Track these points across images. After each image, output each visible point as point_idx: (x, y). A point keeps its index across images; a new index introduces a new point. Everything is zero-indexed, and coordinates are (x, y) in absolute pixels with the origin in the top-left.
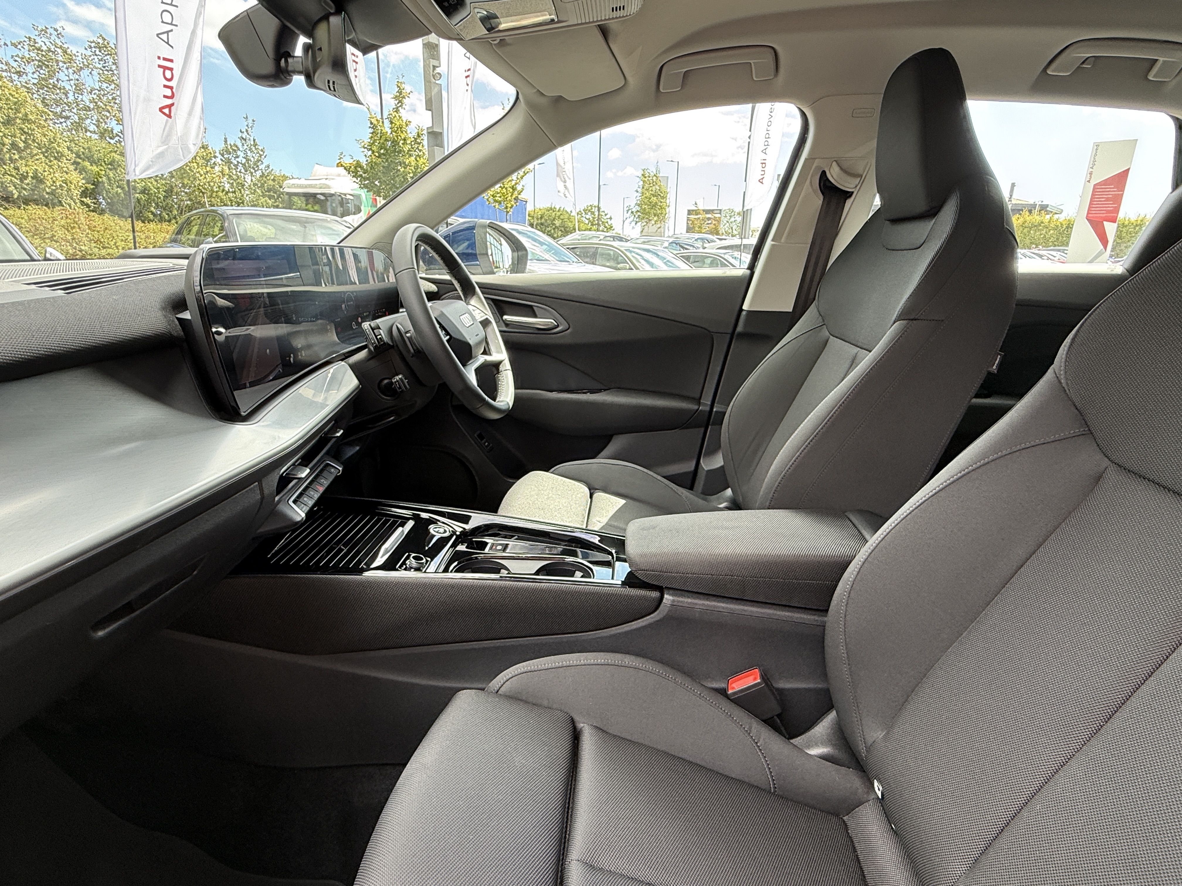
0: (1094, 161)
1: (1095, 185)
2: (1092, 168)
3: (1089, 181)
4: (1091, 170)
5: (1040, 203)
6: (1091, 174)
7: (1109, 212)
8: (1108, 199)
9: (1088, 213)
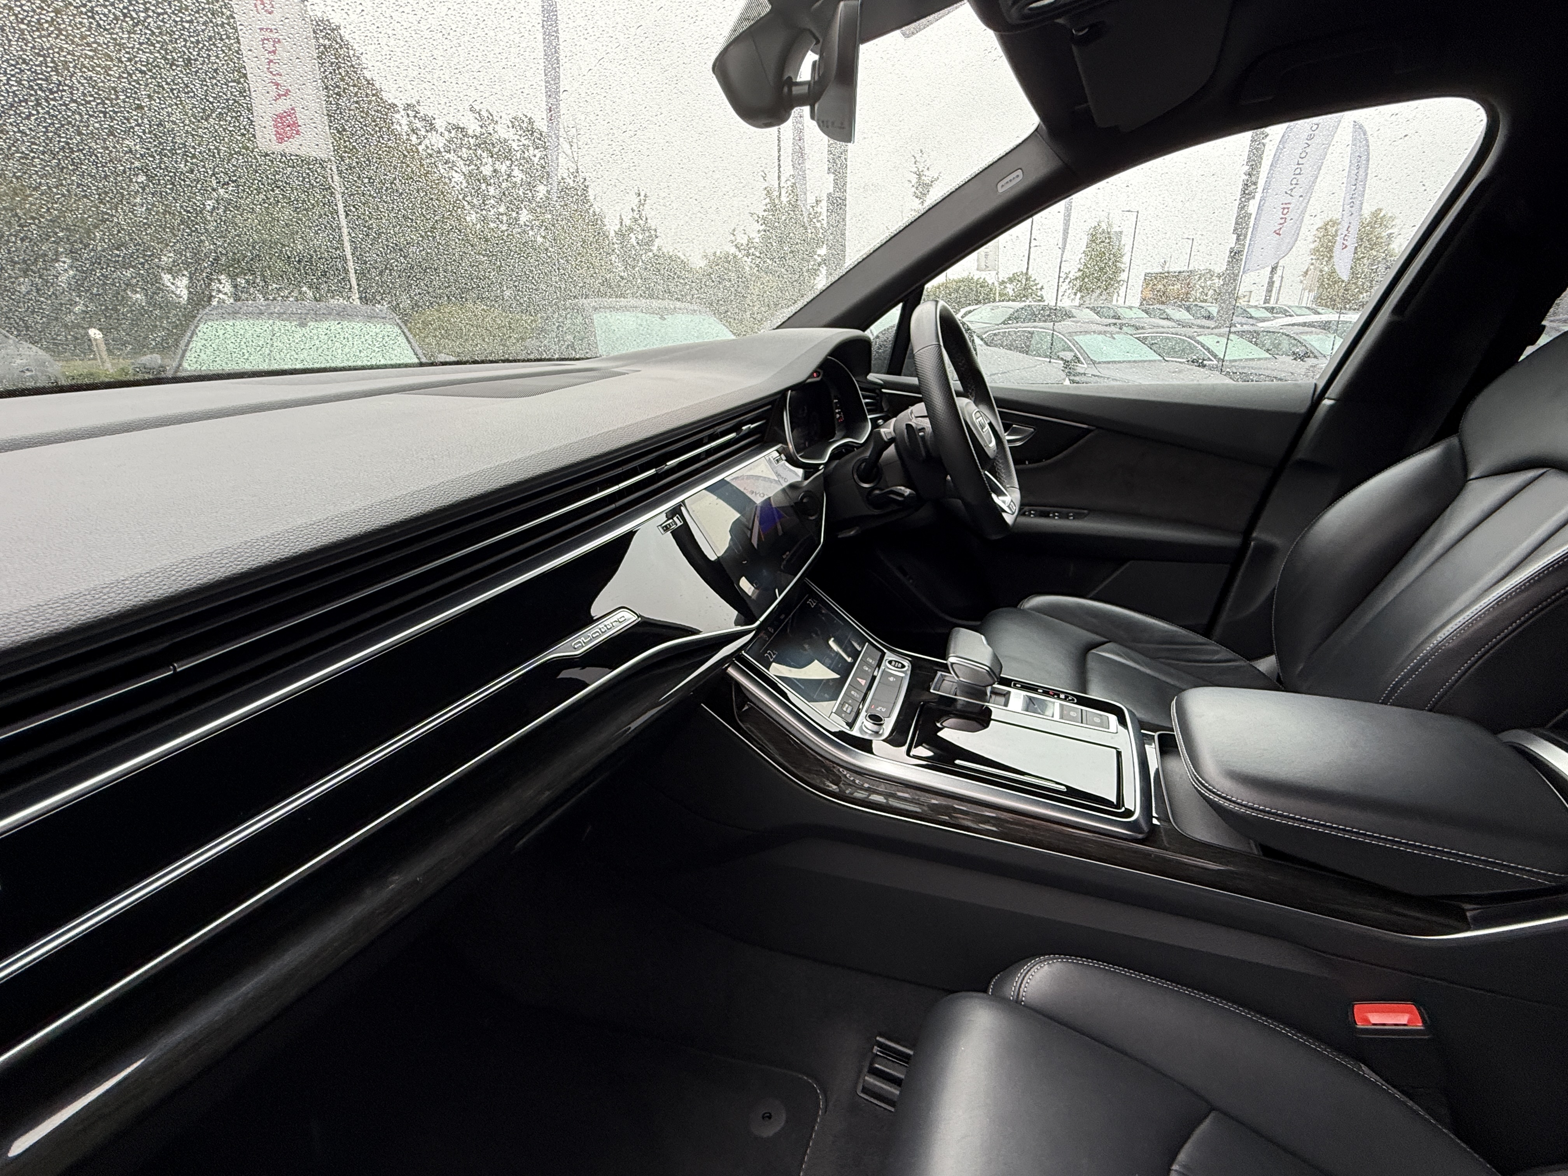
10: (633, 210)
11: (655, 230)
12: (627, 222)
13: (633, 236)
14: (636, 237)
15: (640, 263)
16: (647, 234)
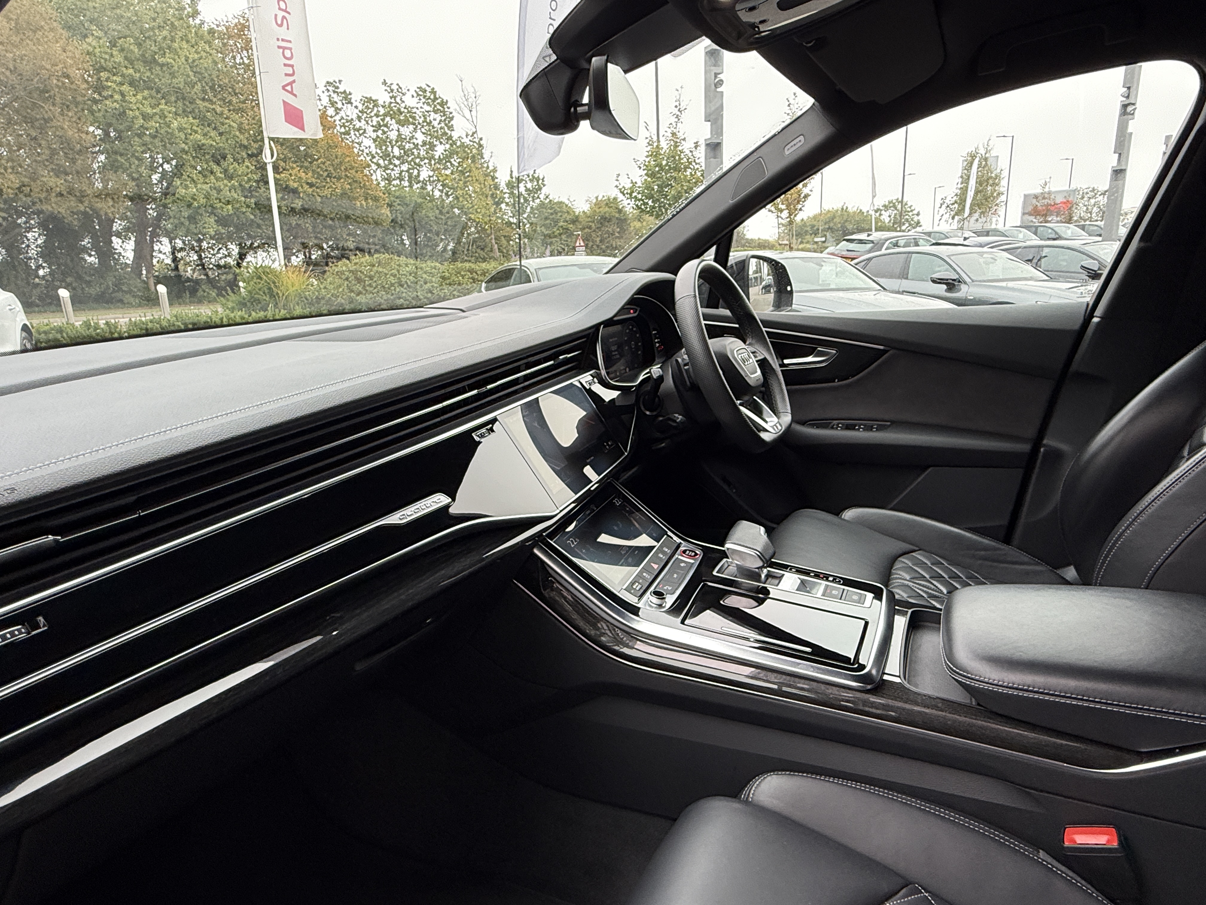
13: (522, 185)
14: (525, 187)
15: (529, 209)
16: (535, 183)
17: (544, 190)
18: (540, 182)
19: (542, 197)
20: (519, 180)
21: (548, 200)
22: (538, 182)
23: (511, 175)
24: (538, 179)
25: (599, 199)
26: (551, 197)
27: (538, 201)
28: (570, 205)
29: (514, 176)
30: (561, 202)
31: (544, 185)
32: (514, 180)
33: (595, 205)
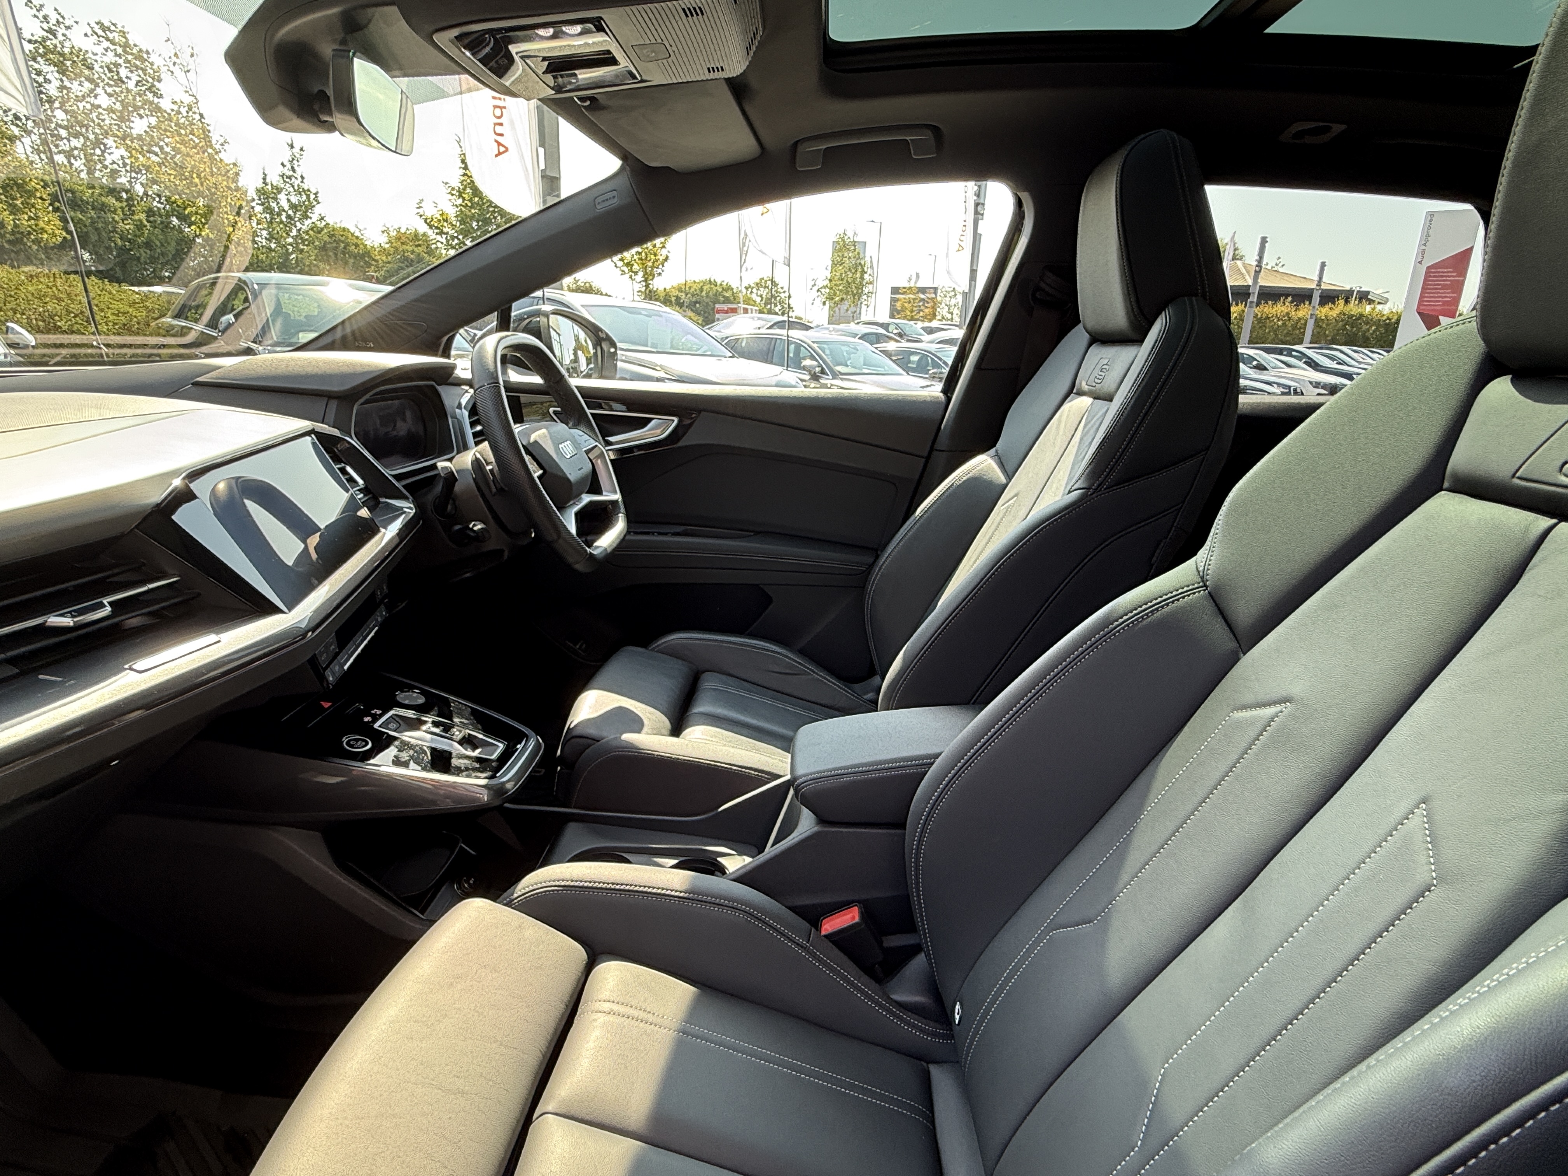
0: (1428, 235)
1: (1428, 268)
2: (1425, 245)
3: (1420, 263)
4: (1424, 247)
5: (1358, 289)
6: (1424, 252)
7: (1445, 303)
8: (1444, 287)
9: (1419, 305)
10: (283, 164)
11: (316, 194)
12: (274, 179)
13: (282, 197)
14: (289, 200)
15: (294, 233)
16: (304, 197)
17: (318, 210)
18: (312, 197)
19: (315, 217)
20: (279, 190)
21: (324, 223)
22: (308, 196)
23: (264, 179)
24: (307, 192)
25: (403, 231)
26: (330, 220)
27: (308, 222)
28: (357, 234)
29: (268, 181)
30: (344, 229)
31: (319, 203)
32: (269, 187)
33: (398, 239)
